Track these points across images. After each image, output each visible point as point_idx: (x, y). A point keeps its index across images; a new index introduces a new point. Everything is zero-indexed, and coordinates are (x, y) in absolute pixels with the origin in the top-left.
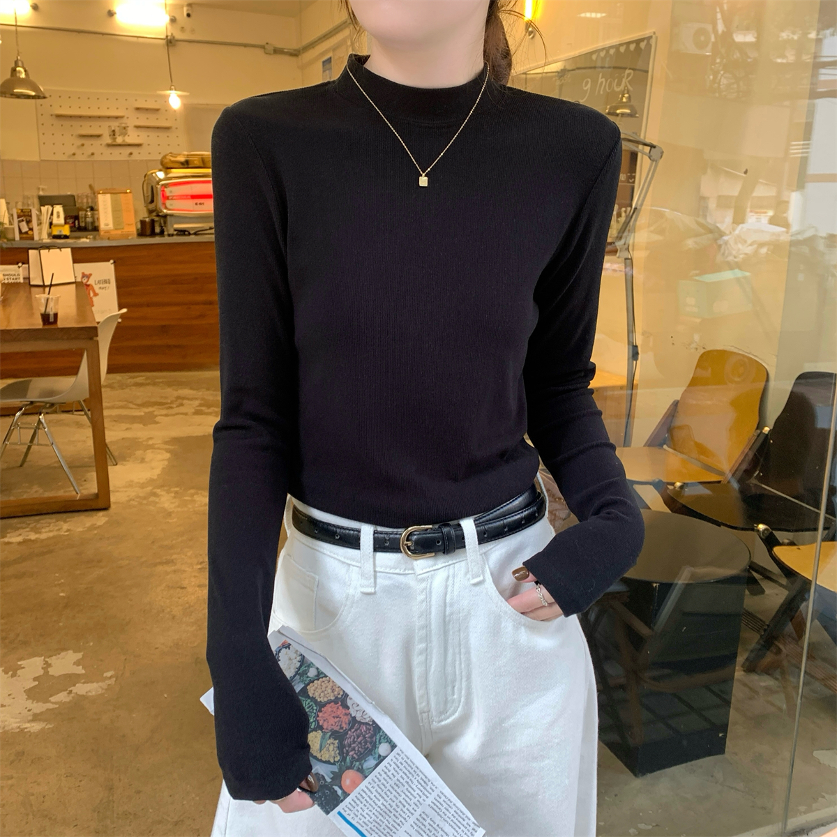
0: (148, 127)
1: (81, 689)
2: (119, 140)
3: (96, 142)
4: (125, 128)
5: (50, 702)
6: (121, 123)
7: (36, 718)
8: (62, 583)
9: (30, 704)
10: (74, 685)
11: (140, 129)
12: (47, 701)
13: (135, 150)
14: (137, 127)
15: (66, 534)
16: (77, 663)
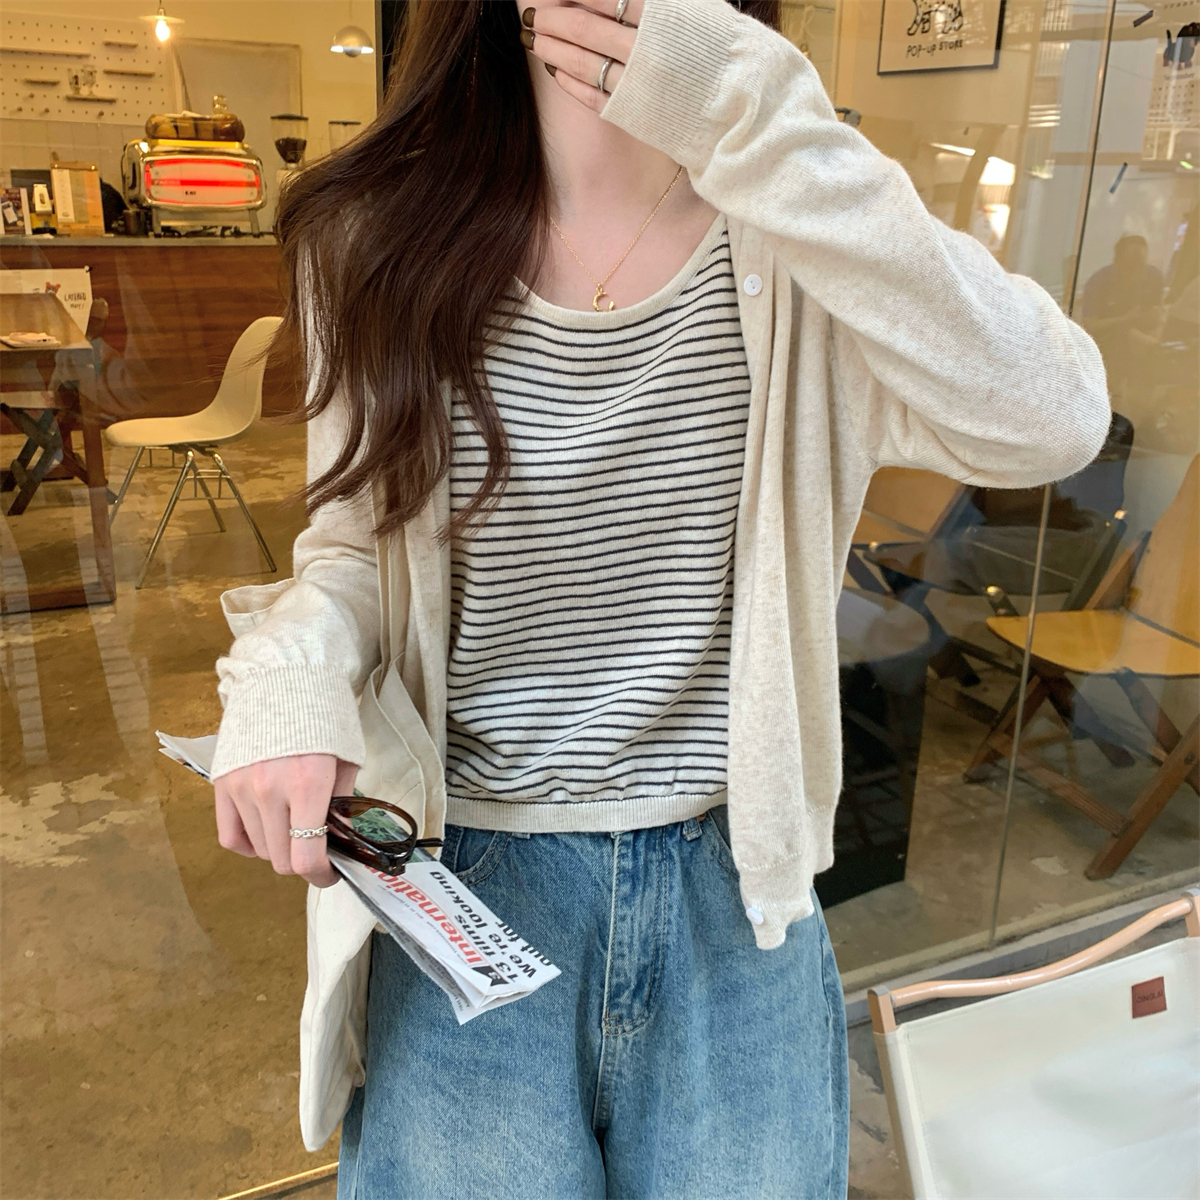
0: (122, 74)
1: (117, 817)
2: (84, 92)
3: (51, 93)
4: (91, 74)
5: (78, 833)
6: (87, 66)
7: (63, 851)
8: (70, 696)
9: (53, 836)
10: (108, 813)
11: (111, 76)
12: (74, 833)
13: (106, 109)
14: (109, 73)
15: (65, 635)
16: (107, 788)
